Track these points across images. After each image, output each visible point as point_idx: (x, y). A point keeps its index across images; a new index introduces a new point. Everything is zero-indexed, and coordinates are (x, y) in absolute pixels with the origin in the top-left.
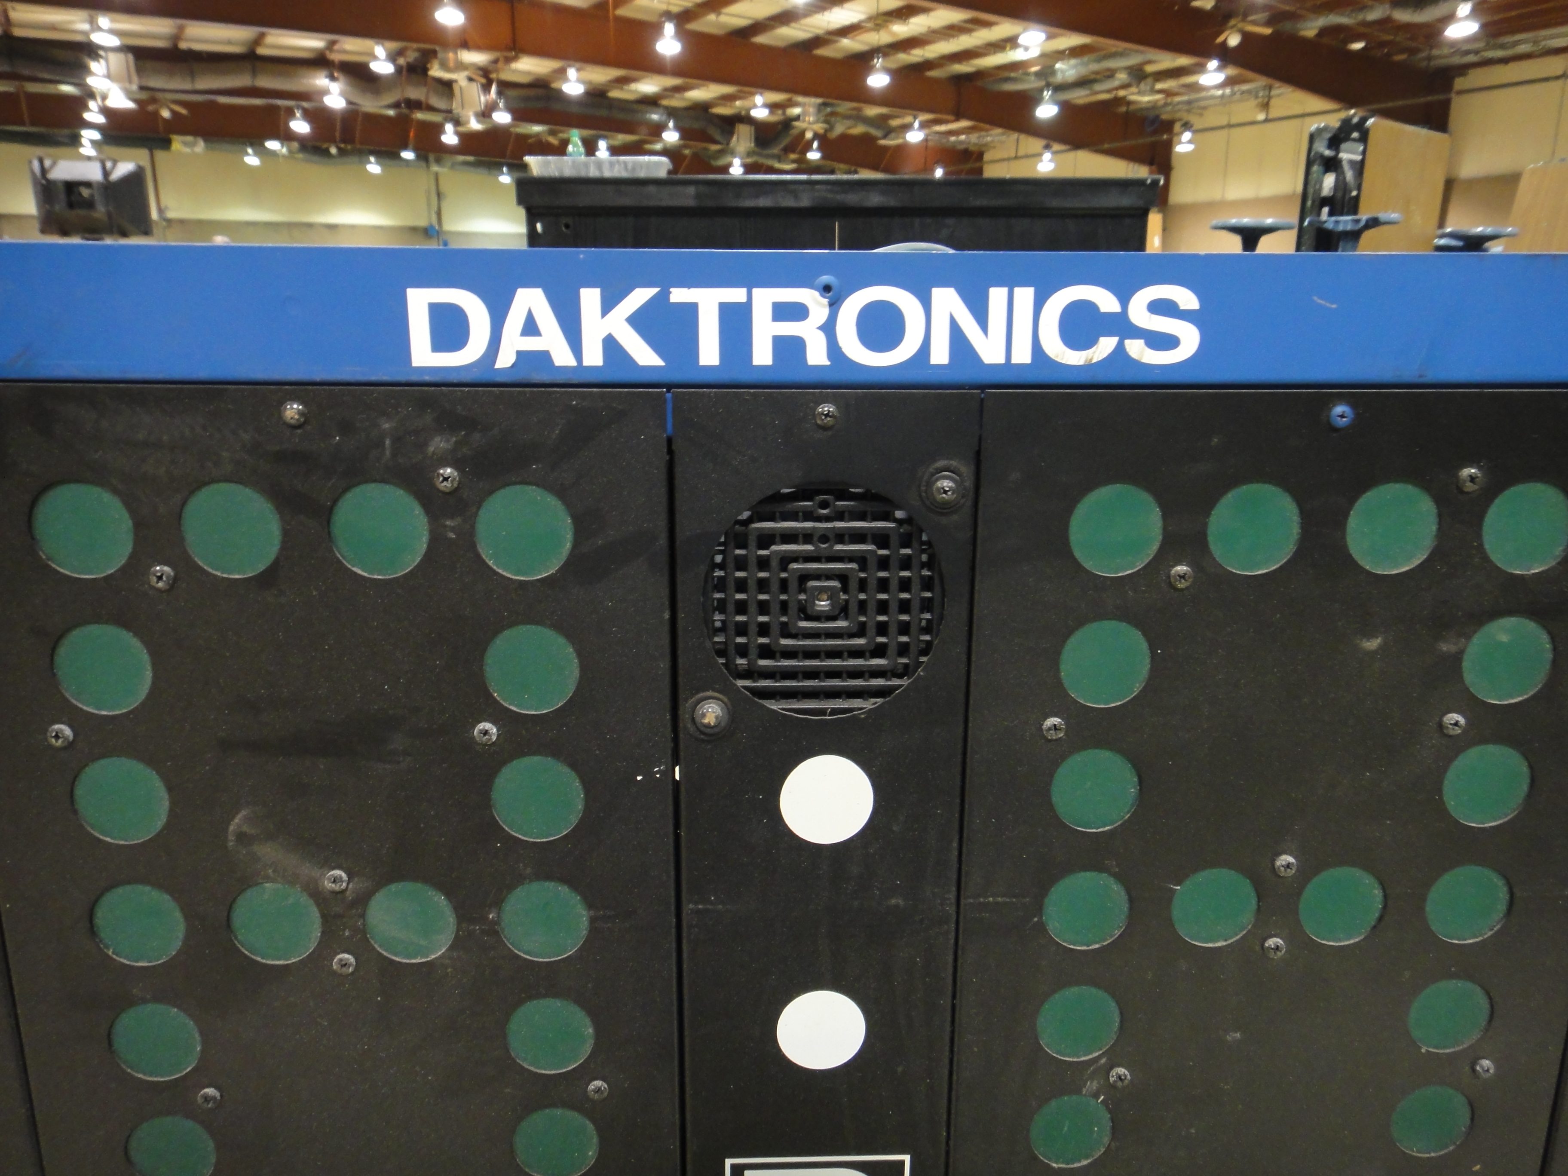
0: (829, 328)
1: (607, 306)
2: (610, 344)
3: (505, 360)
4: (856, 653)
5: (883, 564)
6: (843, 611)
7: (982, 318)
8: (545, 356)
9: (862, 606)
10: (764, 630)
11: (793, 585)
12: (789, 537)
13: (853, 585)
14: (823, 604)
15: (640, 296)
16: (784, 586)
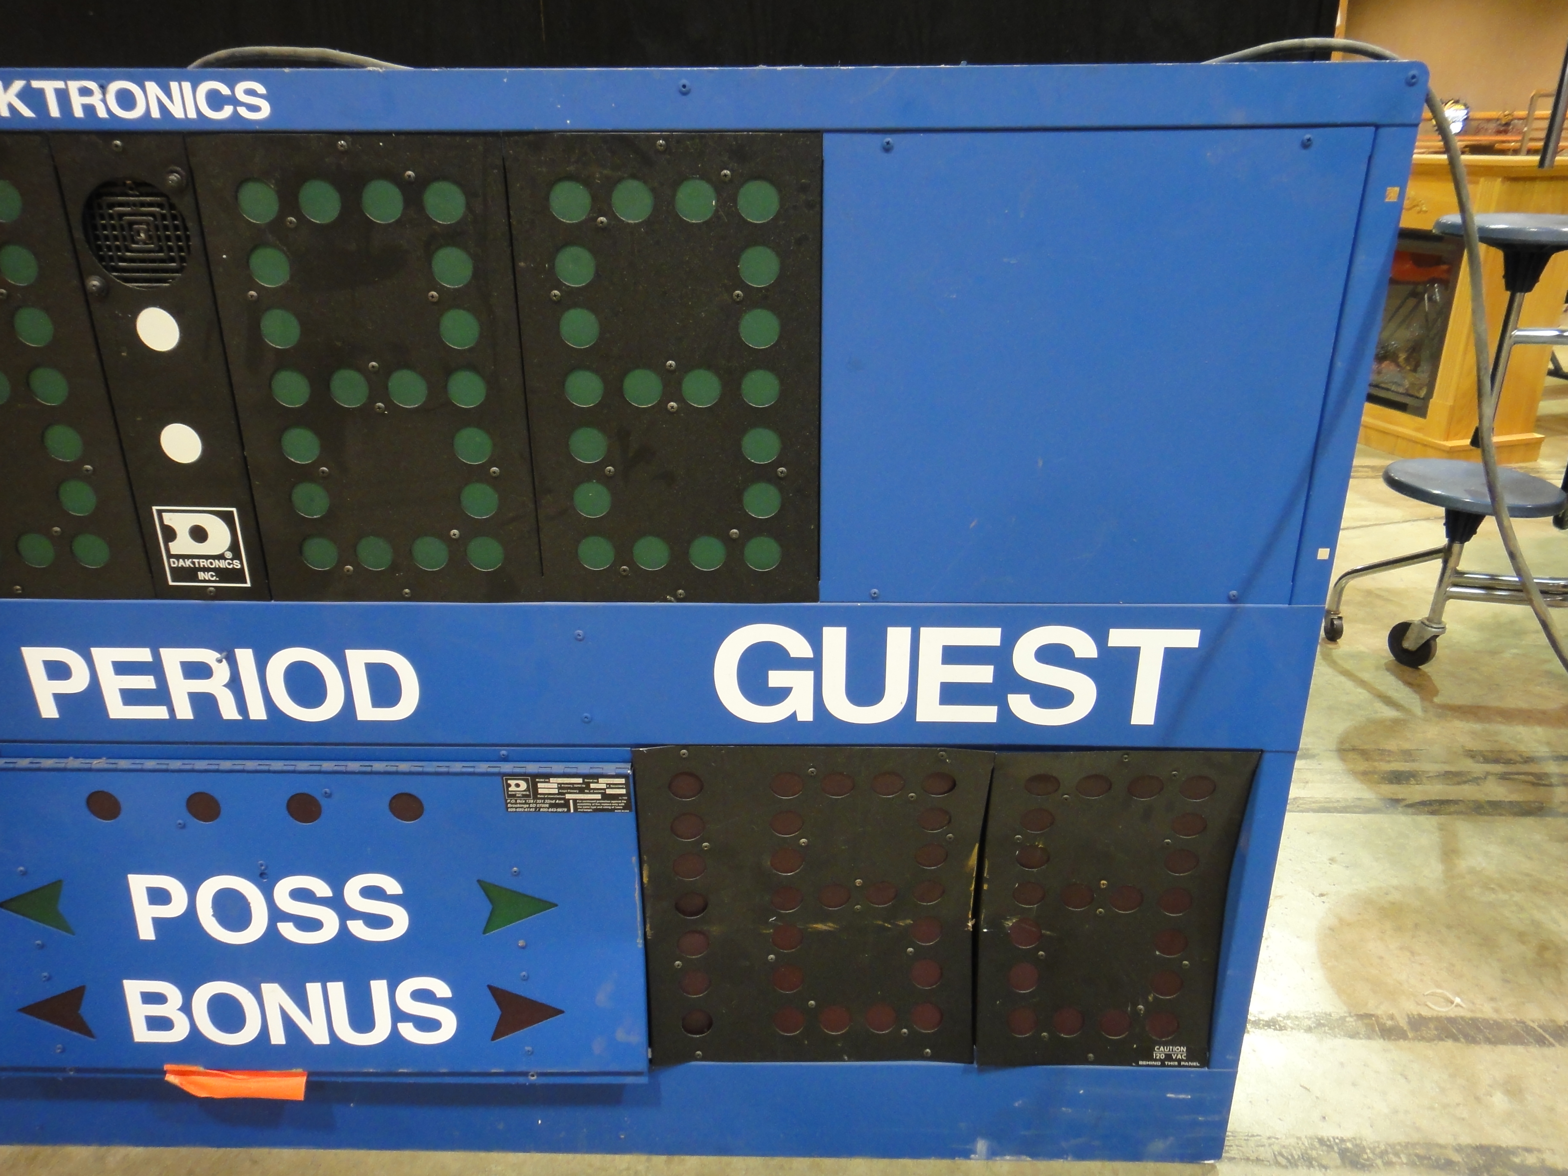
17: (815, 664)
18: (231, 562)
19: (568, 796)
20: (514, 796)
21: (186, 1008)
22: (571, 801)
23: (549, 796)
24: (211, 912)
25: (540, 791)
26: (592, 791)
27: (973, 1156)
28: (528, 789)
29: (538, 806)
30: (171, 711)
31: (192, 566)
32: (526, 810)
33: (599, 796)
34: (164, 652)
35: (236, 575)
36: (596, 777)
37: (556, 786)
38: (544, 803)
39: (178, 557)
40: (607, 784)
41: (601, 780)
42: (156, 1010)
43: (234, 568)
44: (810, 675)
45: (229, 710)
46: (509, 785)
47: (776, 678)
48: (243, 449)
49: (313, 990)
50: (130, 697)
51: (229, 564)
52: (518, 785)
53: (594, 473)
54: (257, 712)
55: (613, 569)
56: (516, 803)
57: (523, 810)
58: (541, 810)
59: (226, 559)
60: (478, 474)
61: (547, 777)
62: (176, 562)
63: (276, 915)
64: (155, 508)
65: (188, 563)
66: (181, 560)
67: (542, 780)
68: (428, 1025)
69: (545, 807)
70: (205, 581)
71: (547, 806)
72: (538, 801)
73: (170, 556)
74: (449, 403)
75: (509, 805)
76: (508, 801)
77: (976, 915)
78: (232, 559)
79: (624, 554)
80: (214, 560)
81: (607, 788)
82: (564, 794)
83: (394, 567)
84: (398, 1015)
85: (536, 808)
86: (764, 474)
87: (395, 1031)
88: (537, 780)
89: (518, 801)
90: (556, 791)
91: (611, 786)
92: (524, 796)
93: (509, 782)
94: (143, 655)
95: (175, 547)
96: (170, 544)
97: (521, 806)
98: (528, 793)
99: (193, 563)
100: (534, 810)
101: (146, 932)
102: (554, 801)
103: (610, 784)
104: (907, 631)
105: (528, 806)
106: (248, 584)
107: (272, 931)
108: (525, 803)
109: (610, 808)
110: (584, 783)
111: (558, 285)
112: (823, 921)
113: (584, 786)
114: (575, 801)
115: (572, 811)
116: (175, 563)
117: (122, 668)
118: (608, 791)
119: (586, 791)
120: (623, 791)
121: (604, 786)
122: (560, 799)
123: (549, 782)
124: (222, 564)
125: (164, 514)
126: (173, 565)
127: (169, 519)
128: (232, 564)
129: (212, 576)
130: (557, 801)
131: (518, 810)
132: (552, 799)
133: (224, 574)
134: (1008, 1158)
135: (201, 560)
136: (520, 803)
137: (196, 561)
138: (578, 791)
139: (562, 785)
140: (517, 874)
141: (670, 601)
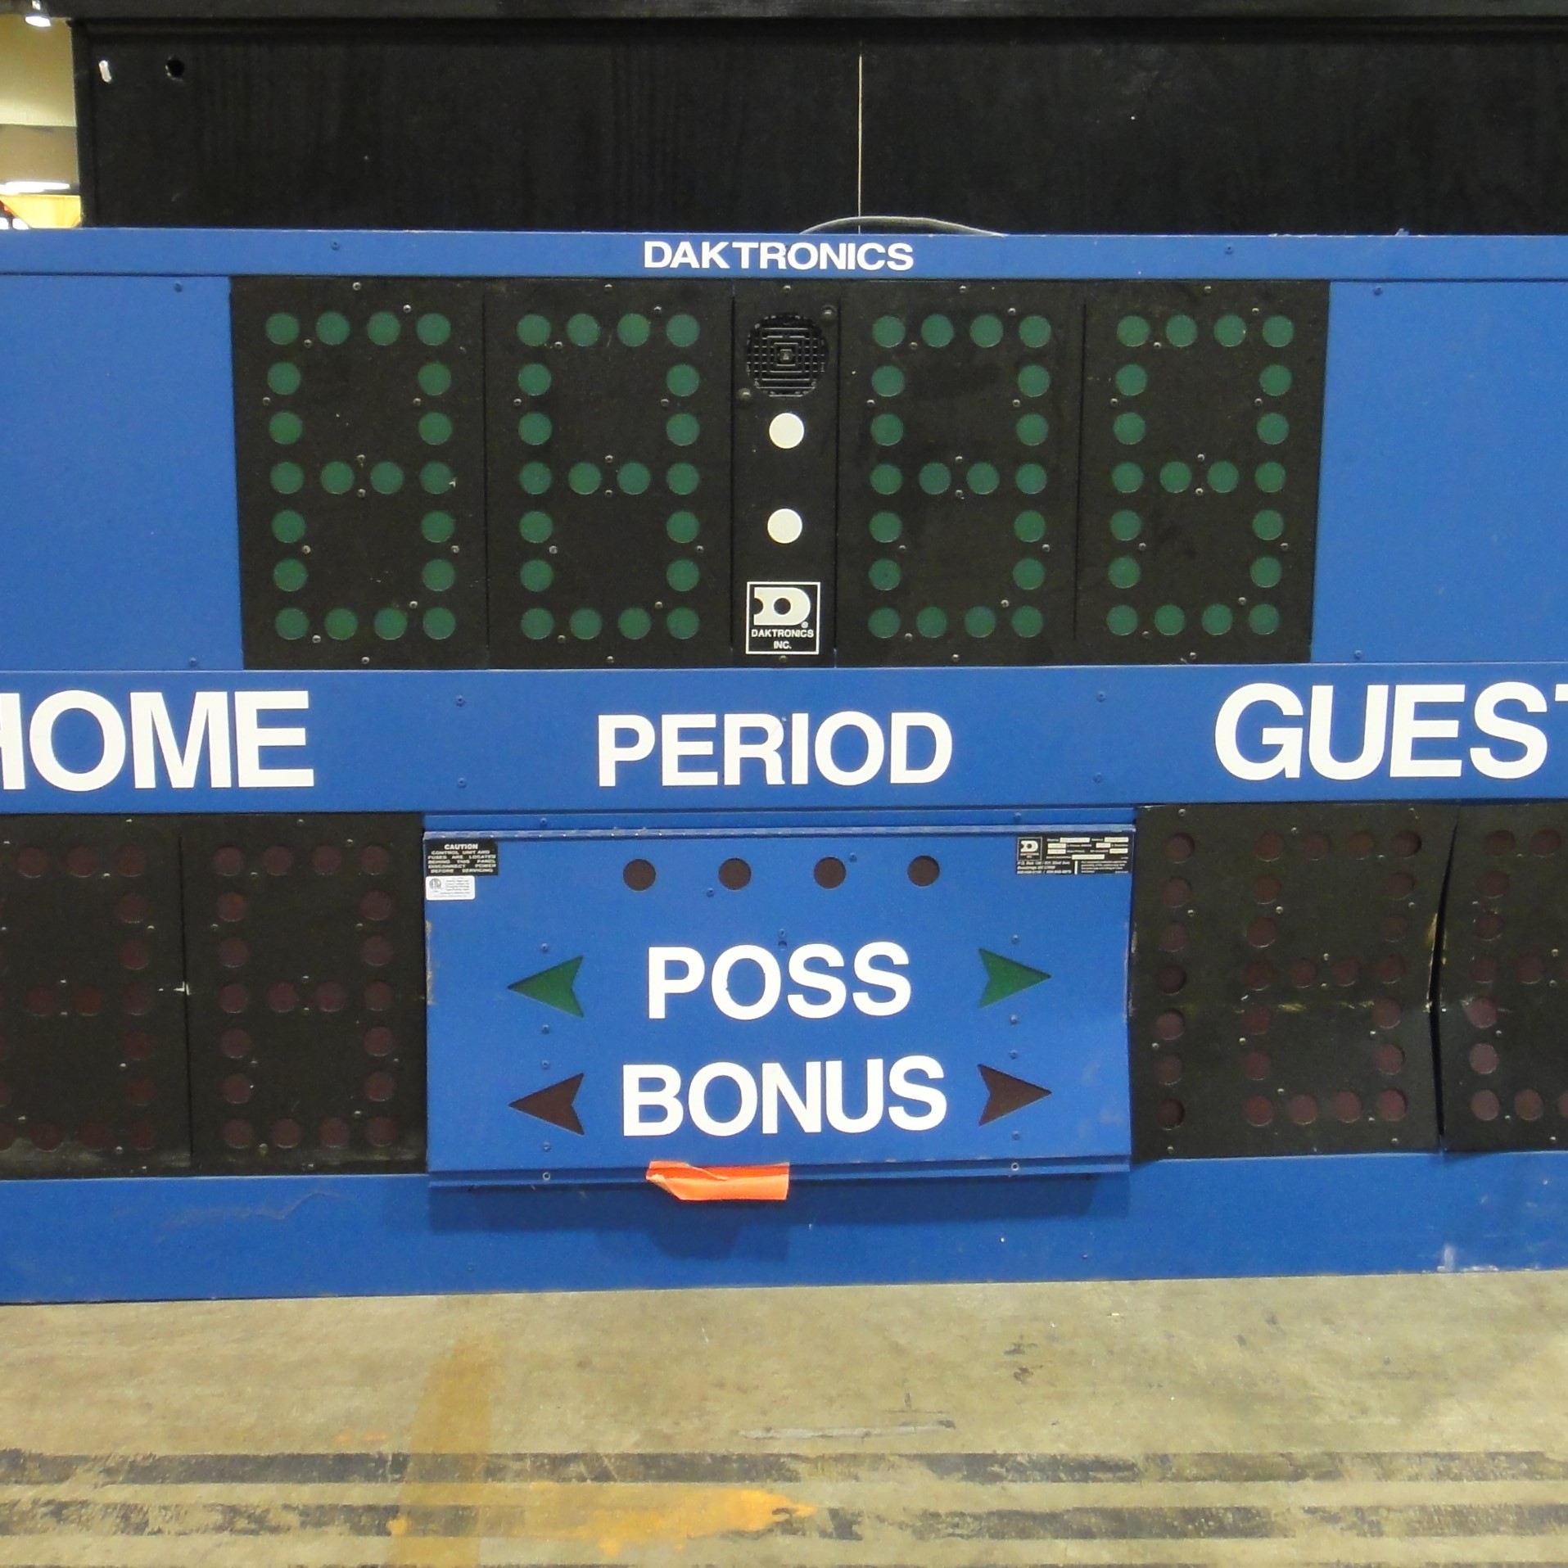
0: (786, 256)
1: (712, 247)
2: (712, 262)
3: (675, 265)
4: (799, 376)
5: (807, 343)
6: (792, 361)
7: (837, 253)
8: (689, 264)
9: (800, 358)
10: (764, 367)
11: (775, 351)
12: (774, 333)
13: (797, 350)
14: (786, 358)
15: (722, 245)
16: (772, 350)
17: (1303, 722)
18: (805, 631)
19: (1074, 857)
20: (1024, 858)
21: (683, 1096)
22: (1076, 863)
23: (1058, 857)
24: (725, 985)
25: (1049, 852)
26: (1097, 851)
27: (1439, 1268)
28: (1038, 851)
29: (1045, 868)
30: (721, 777)
31: (770, 636)
32: (1034, 872)
33: (1102, 857)
34: (728, 718)
35: (808, 643)
36: (1102, 835)
37: (1064, 846)
38: (1051, 865)
39: (759, 628)
40: (1112, 843)
41: (1106, 839)
42: (652, 1098)
43: (807, 637)
44: (1300, 731)
45: (774, 776)
46: (1022, 846)
47: (1270, 736)
48: (836, 530)
49: (813, 1068)
50: (688, 763)
51: (804, 633)
52: (1030, 846)
53: (1129, 549)
54: (800, 776)
55: (1137, 634)
56: (1025, 865)
57: (1030, 872)
58: (1048, 872)
59: (801, 629)
60: (1033, 550)
61: (1057, 836)
62: (756, 631)
63: (789, 986)
64: (749, 584)
65: (767, 633)
66: (762, 631)
67: (1053, 840)
68: (918, 1108)
69: (1051, 869)
70: (779, 649)
71: (1054, 867)
72: (1046, 863)
73: (752, 626)
74: (1016, 490)
75: (1019, 868)
76: (1019, 863)
77: (1434, 997)
78: (807, 629)
79: (1146, 620)
80: (791, 629)
81: (1112, 847)
82: (1071, 854)
83: (948, 634)
84: (891, 1098)
85: (1043, 870)
86: (1271, 548)
87: (886, 1116)
88: (1049, 840)
89: (1028, 863)
90: (1064, 852)
91: (1116, 845)
92: (1035, 858)
93: (1023, 842)
94: (707, 721)
95: (759, 619)
96: (755, 616)
97: (1030, 868)
98: (1037, 854)
99: (772, 633)
100: (1040, 872)
101: (657, 1009)
102: (1060, 863)
103: (1114, 843)
104: (1385, 688)
105: (1035, 868)
106: (817, 652)
107: (782, 1004)
108: (1035, 865)
109: (1111, 869)
110: (1091, 842)
111: (1116, 394)
112: (1290, 1001)
113: (1090, 846)
114: (1079, 861)
115: (1076, 872)
116: (755, 633)
117: (686, 735)
118: (1112, 851)
119: (1092, 851)
120: (1125, 851)
121: (1109, 846)
122: (1066, 860)
123: (1058, 842)
124: (798, 634)
125: (756, 589)
126: (753, 635)
127: (759, 593)
128: (807, 633)
129: (786, 645)
130: (1064, 863)
131: (1026, 872)
132: (1058, 860)
133: (796, 643)
134: (1475, 1268)
135: (779, 631)
136: (1029, 865)
137: (775, 631)
138: (1083, 851)
139: (1071, 846)
140: (1015, 942)
141: (1184, 663)
